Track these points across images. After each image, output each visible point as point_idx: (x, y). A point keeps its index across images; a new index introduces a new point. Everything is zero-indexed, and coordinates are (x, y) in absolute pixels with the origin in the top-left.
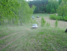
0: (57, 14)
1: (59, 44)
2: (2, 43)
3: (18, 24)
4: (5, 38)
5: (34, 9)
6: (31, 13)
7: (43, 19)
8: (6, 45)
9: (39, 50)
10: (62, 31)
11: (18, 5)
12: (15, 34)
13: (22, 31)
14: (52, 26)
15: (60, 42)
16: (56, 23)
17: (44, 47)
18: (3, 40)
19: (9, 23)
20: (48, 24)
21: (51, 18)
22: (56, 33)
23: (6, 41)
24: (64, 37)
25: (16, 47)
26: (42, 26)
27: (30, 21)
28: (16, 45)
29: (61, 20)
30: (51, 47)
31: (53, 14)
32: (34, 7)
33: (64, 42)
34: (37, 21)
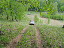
20: (41, 21)
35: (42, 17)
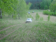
0: (49, 10)
1: (51, 35)
2: (3, 33)
3: (16, 18)
4: (5, 29)
5: (30, 6)
6: (27, 9)
7: (37, 14)
8: (7, 35)
9: (34, 40)
10: (54, 24)
11: (16, 2)
12: (14, 26)
13: (20, 24)
14: (45, 20)
15: (51, 34)
16: (49, 18)
17: (38, 38)
18: (4, 31)
19: (9, 17)
20: (42, 18)
21: (44, 13)
22: (48, 26)
23: (7, 32)
24: (55, 29)
25: (15, 37)
26: (37, 20)
27: (27, 16)
28: (15, 35)
29: (53, 15)
30: (44, 37)
31: (46, 10)
32: (30, 4)
33: (55, 34)
34: (33, 16)
35: (44, 14)
